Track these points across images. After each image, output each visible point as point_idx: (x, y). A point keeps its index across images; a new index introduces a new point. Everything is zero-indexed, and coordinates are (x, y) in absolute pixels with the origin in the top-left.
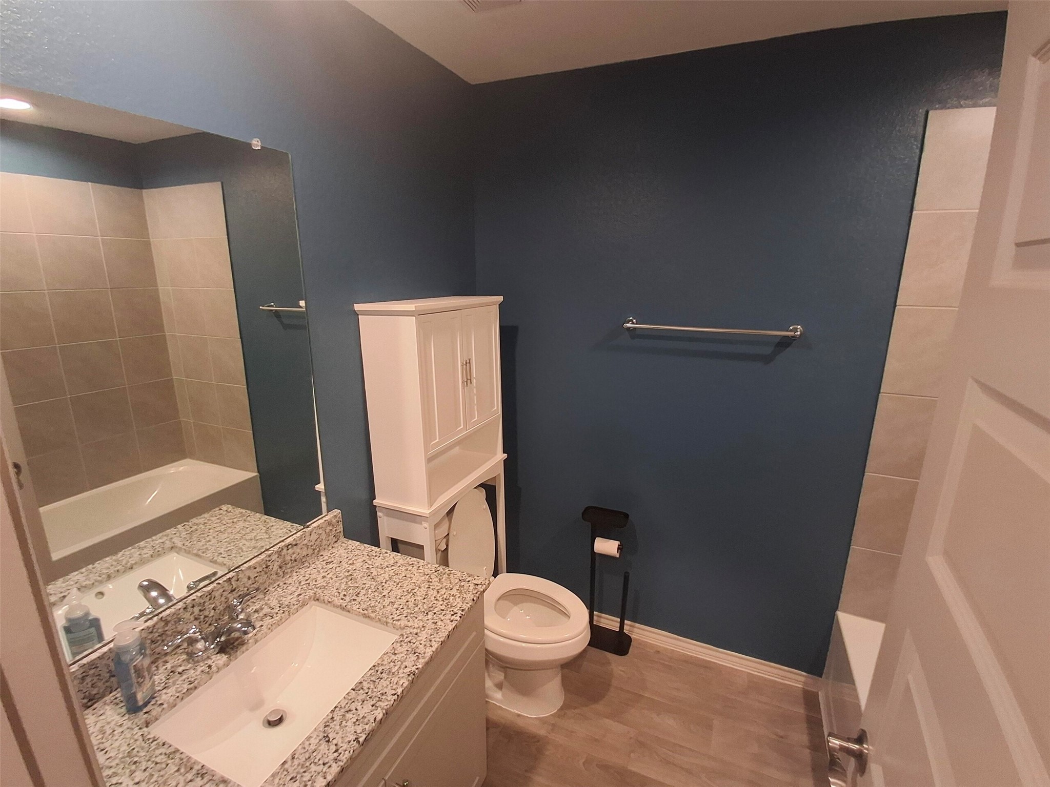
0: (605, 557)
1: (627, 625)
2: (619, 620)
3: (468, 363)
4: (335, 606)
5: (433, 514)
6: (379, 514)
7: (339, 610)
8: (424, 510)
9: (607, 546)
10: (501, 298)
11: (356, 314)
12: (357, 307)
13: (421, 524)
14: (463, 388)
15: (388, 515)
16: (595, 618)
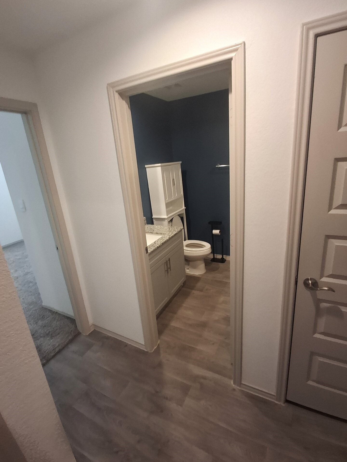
0: (216, 235)
1: (224, 256)
2: (222, 255)
3: (174, 179)
4: (149, 233)
5: (168, 218)
6: (154, 220)
7: (150, 233)
8: (165, 217)
9: (216, 232)
10: (181, 162)
11: (145, 168)
12: (146, 166)
13: (165, 221)
14: (173, 187)
15: (156, 220)
16: (215, 256)
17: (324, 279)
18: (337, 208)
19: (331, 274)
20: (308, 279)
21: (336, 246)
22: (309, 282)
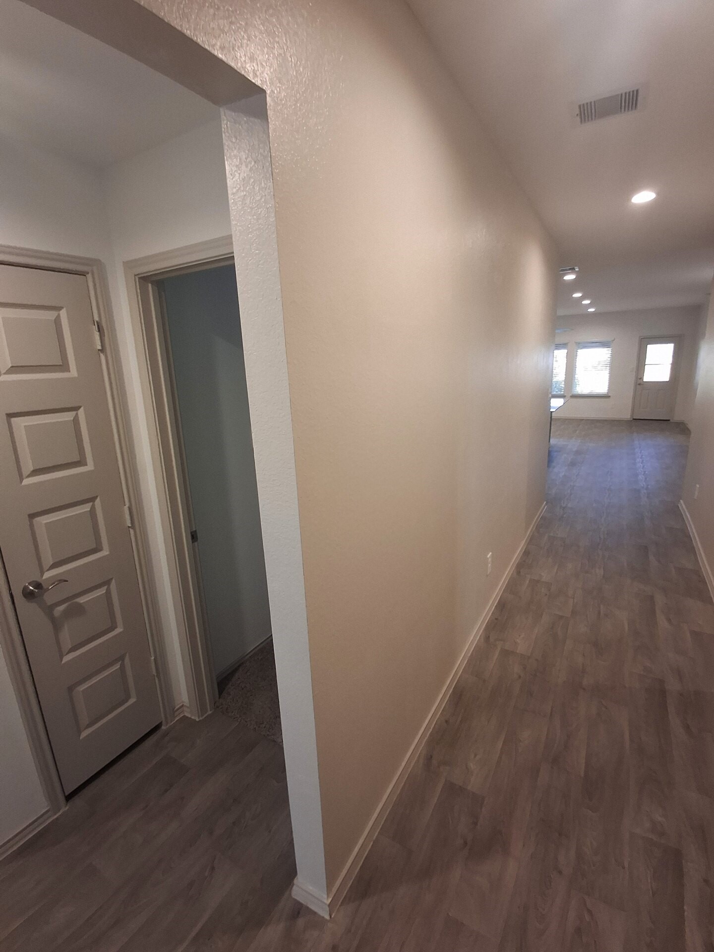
17: (47, 575)
18: (28, 476)
19: (53, 564)
20: (25, 588)
21: (46, 524)
22: (31, 589)
